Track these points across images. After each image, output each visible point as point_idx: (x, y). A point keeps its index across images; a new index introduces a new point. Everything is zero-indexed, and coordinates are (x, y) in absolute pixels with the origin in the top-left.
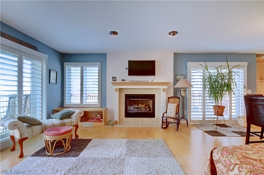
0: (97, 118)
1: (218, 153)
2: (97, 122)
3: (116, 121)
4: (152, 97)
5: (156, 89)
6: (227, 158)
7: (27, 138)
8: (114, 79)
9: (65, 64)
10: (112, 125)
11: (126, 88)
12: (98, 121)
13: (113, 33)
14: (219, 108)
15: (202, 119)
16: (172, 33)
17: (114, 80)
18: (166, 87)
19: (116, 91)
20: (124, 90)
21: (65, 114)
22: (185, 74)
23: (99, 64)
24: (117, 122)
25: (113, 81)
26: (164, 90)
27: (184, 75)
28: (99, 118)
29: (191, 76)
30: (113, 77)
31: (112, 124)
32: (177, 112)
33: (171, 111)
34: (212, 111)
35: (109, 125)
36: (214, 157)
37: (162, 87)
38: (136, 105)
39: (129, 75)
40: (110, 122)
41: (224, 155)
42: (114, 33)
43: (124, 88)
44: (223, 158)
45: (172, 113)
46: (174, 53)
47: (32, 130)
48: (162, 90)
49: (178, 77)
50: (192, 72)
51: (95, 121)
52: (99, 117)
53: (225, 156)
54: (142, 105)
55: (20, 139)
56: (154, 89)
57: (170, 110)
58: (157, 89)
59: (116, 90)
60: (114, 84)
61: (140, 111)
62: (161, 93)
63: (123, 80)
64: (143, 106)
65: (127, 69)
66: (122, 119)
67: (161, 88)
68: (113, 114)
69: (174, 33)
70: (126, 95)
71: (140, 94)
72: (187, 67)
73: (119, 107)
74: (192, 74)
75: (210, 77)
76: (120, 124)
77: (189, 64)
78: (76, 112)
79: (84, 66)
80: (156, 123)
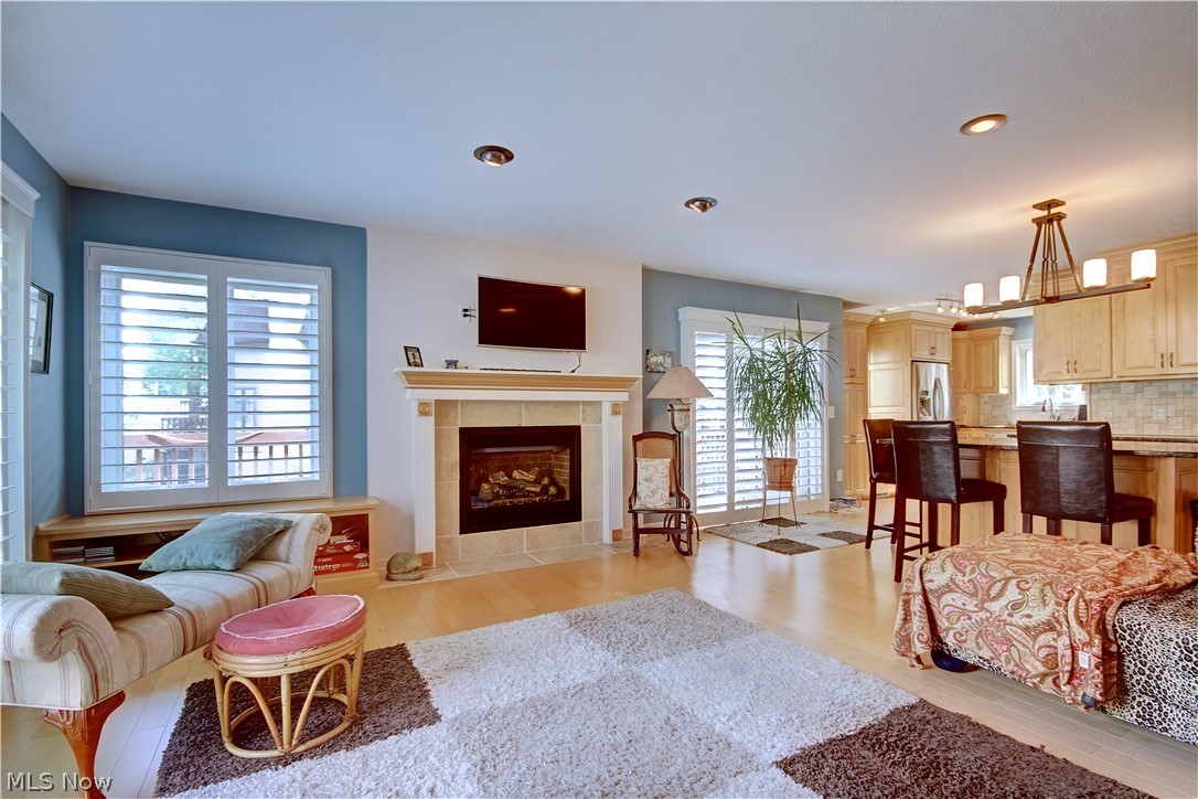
0: (335, 551)
1: (943, 568)
2: (338, 570)
3: (426, 554)
4: (568, 438)
5: (583, 402)
6: (978, 571)
7: (119, 698)
8: (412, 354)
9: (93, 251)
10: (417, 574)
11: (462, 401)
12: (343, 565)
13: (494, 156)
14: (785, 466)
15: (724, 509)
16: (697, 203)
17: (412, 361)
18: (622, 397)
19: (423, 413)
20: (456, 407)
21: (250, 537)
22: (673, 349)
23: (324, 274)
24: (432, 557)
25: (410, 364)
26: (616, 409)
27: (671, 354)
28: (347, 548)
29: (694, 357)
30: (406, 348)
31: (417, 569)
32: (674, 490)
33: (653, 486)
34: (760, 477)
35: (400, 576)
36: (931, 581)
37: (607, 398)
38: (502, 473)
39: (482, 341)
40: (407, 561)
41: (966, 567)
42: (498, 153)
43: (456, 401)
44: (964, 575)
45: (658, 496)
46: (643, 269)
47: (141, 642)
48: (606, 409)
49: (653, 359)
50: (697, 343)
51: (323, 568)
52: (346, 544)
53: (968, 571)
54: (526, 474)
55: (89, 710)
56: (576, 403)
57: (648, 484)
58: (590, 403)
59: (423, 410)
60: (414, 380)
61: (523, 499)
62: (601, 419)
63: (452, 364)
64: (531, 477)
65: (465, 315)
66: (449, 541)
67: (600, 402)
68: (409, 523)
69: (705, 204)
70: (463, 431)
71: (525, 423)
72: (678, 324)
73: (438, 488)
74: (698, 351)
75: (752, 366)
76: (442, 567)
77: (688, 314)
78: (297, 524)
79: (229, 279)
80: (585, 543)
